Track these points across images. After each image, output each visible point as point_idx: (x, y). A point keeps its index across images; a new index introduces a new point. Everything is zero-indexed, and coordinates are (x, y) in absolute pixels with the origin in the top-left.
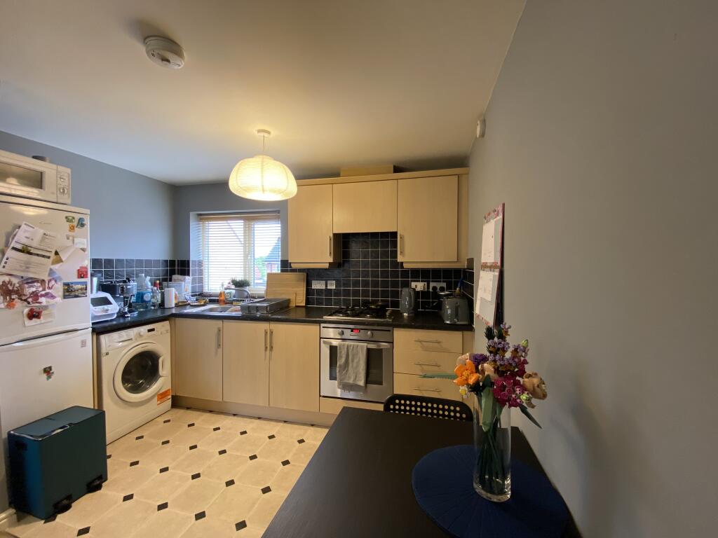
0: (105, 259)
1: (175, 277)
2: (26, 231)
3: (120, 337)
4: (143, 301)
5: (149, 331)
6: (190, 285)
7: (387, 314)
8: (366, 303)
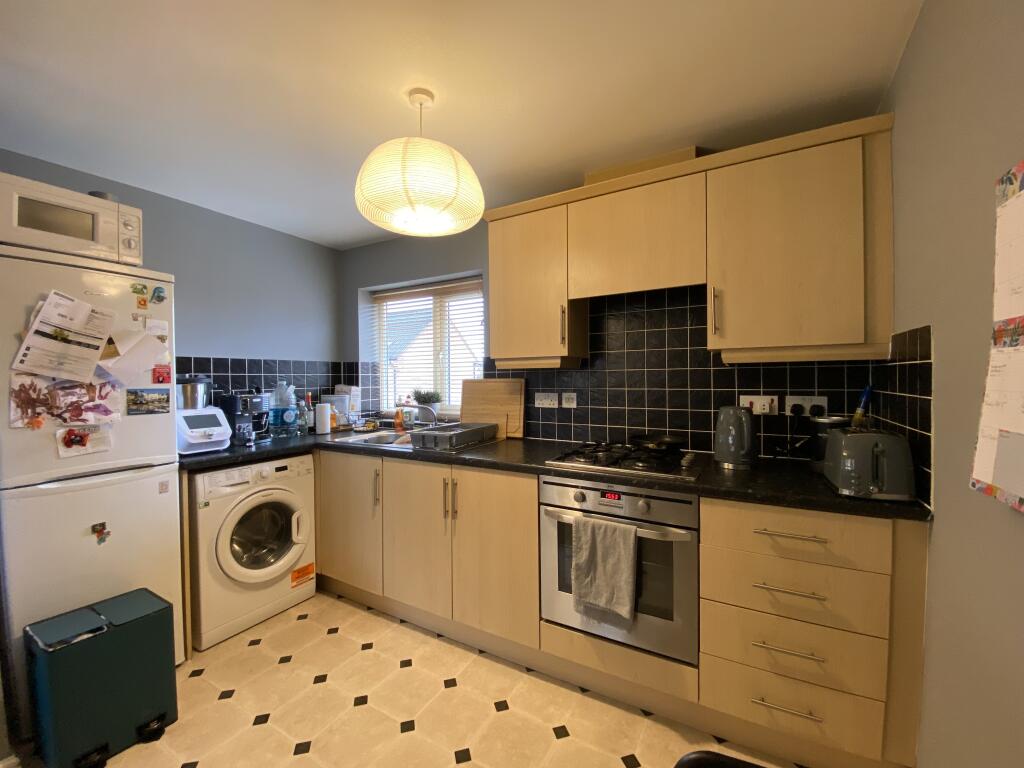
0: (233, 360)
1: (338, 387)
2: (57, 305)
3: (228, 479)
4: (284, 423)
5: (278, 469)
6: (359, 400)
7: (684, 462)
8: (637, 438)
